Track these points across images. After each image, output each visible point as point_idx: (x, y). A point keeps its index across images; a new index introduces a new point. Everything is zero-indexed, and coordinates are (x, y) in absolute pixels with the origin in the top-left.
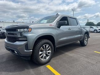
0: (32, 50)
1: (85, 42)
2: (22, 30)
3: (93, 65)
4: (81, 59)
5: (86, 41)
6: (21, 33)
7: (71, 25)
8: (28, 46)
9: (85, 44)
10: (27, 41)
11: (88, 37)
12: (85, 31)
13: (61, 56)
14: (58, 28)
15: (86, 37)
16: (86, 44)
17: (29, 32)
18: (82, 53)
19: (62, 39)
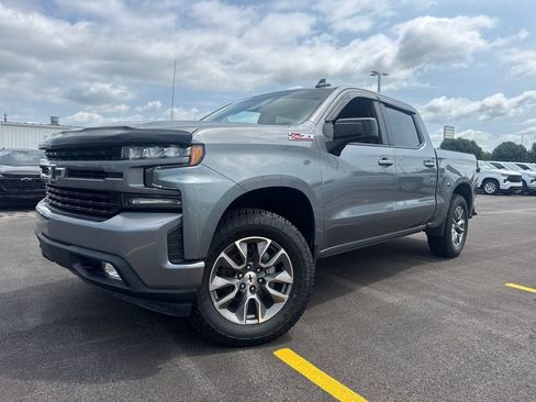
0: (202, 264)
1: (454, 235)
2: (151, 153)
3: (515, 347)
4: (448, 318)
5: (458, 231)
6: (145, 167)
7: (390, 145)
8: (182, 241)
9: (452, 248)
10: (178, 210)
11: (469, 212)
12: (455, 177)
13: (340, 304)
14: (330, 152)
15: (459, 211)
16: (456, 246)
17: (188, 164)
18: (445, 293)
19: (344, 214)
